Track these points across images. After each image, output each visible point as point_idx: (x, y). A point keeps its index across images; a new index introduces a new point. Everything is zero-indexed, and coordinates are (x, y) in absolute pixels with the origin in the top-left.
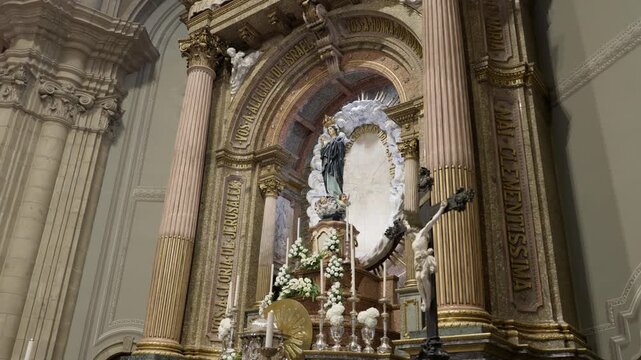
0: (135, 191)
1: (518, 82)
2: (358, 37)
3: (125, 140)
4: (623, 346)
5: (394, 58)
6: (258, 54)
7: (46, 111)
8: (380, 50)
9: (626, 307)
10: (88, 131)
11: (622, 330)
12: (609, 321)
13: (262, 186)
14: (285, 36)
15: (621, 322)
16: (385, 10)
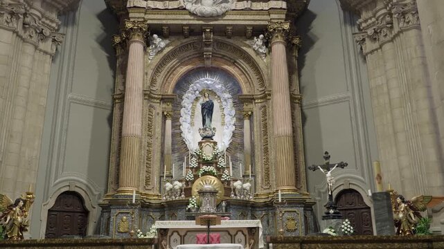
0: (69, 96)
1: (297, 101)
2: (223, 52)
3: (60, 61)
4: (319, 201)
5: (240, 69)
6: (167, 41)
7: (25, 36)
8: (234, 63)
9: (322, 188)
10: (46, 53)
11: (320, 196)
12: (315, 192)
13: (165, 113)
14: (186, 38)
15: (320, 193)
16: (244, 48)
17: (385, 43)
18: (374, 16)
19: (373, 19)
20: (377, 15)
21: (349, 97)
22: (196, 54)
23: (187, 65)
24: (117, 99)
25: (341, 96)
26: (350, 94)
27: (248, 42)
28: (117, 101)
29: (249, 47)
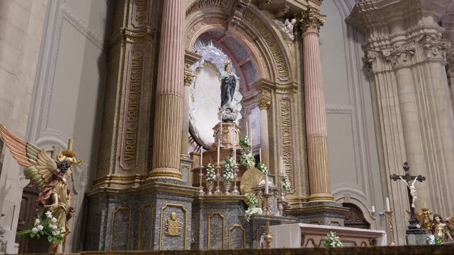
0: (62, 6)
5: (261, 50)
8: (255, 40)
16: (273, 27)
17: (403, 67)
18: (390, 39)
19: (388, 42)
20: (393, 40)
21: (351, 110)
22: (221, 14)
23: (208, 23)
24: (130, 37)
25: (342, 107)
26: (351, 107)
27: (276, 22)
28: (128, 39)
29: (277, 27)
